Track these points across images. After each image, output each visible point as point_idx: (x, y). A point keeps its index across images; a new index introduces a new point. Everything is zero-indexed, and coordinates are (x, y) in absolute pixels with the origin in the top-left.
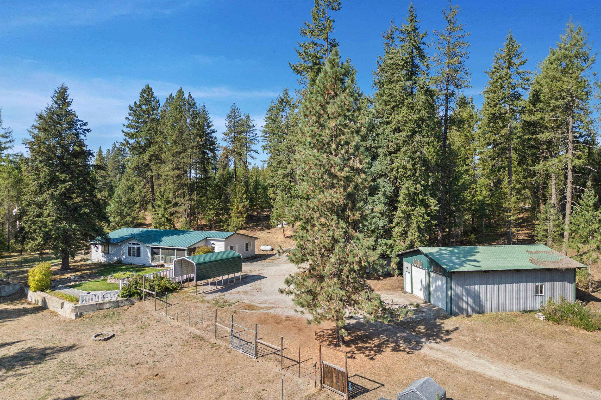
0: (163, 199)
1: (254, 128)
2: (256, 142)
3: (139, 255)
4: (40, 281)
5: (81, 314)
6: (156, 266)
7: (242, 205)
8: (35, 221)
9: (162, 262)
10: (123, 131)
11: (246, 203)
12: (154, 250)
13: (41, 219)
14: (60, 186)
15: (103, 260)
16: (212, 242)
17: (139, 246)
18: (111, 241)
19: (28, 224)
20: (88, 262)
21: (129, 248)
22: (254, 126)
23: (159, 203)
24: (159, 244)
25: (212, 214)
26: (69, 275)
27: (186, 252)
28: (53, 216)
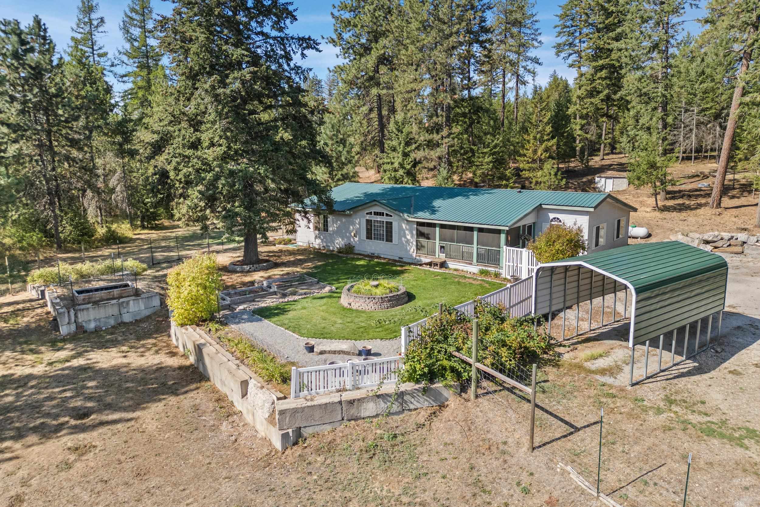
0: (402, 137)
1: (535, 19)
2: (536, 44)
3: (389, 238)
4: (194, 301)
5: (298, 433)
6: (430, 264)
7: (543, 146)
8: (188, 157)
9: (443, 257)
10: (332, 14)
11: (550, 144)
12: (422, 229)
13: (199, 153)
14: (231, 76)
15: (317, 243)
16: (552, 216)
17: (389, 219)
18: (335, 207)
19: (174, 164)
20: (290, 247)
21: (369, 222)
22: (533, 15)
23: (395, 143)
24: (433, 216)
25: (488, 163)
26: (257, 276)
27: (503, 236)
28: (220, 145)
